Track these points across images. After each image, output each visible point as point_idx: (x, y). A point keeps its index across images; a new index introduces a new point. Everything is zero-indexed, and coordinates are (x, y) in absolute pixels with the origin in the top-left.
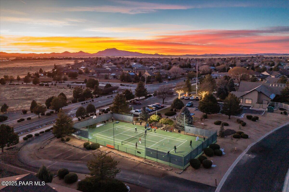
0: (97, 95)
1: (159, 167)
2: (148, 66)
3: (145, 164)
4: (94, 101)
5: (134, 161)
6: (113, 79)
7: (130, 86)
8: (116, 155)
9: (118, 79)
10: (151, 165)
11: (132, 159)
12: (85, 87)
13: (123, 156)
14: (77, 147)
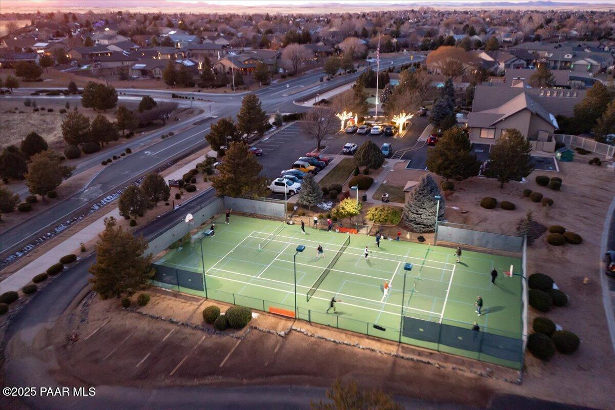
0: (127, 132)
1: (453, 368)
2: (209, 38)
3: (411, 363)
4: (133, 151)
5: (373, 353)
6: (142, 78)
7: (199, 99)
8: (313, 339)
9: (154, 78)
10: (429, 363)
11: (363, 349)
12: (78, 107)
13: (334, 342)
14: (184, 325)
